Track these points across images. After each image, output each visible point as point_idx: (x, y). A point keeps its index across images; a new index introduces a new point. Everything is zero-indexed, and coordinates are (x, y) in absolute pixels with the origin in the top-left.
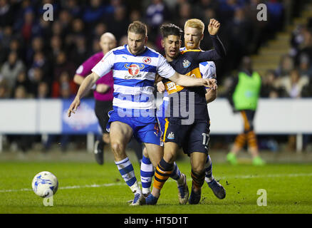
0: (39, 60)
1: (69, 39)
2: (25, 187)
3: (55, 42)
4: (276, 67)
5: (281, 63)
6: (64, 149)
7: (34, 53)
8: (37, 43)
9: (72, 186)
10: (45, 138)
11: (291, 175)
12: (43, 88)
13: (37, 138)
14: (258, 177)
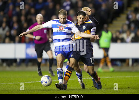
0: (16, 26)
1: (29, 17)
2: (9, 82)
3: (23, 18)
4: (120, 29)
5: (122, 27)
6: (27, 65)
7: (13, 23)
8: (15, 19)
9: (30, 81)
10: (18, 60)
11: (127, 77)
12: (17, 39)
13: (15, 60)
14: (112, 77)
